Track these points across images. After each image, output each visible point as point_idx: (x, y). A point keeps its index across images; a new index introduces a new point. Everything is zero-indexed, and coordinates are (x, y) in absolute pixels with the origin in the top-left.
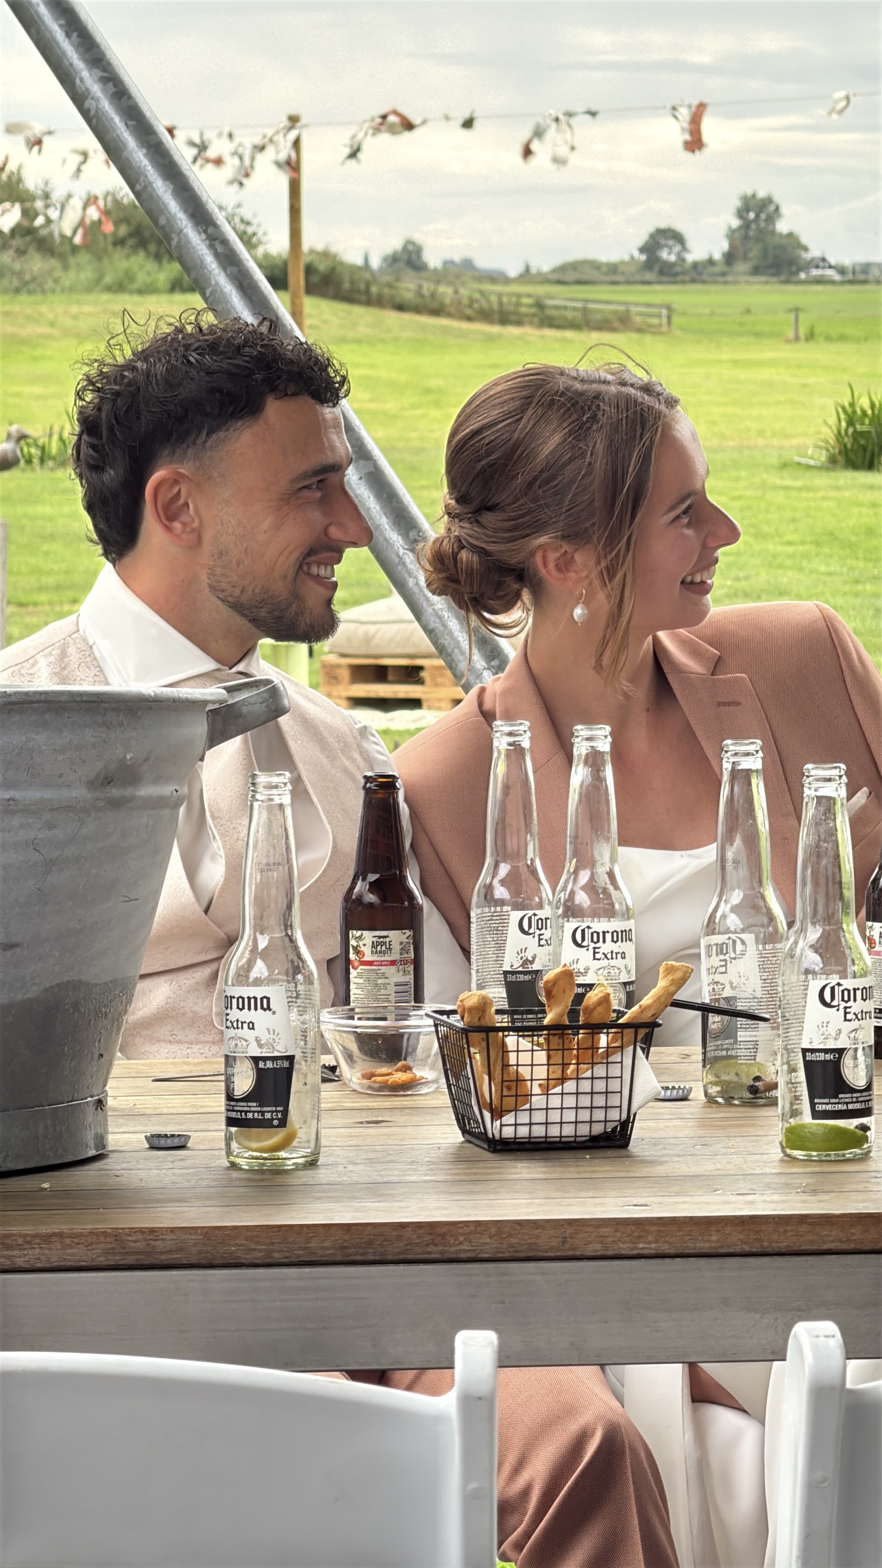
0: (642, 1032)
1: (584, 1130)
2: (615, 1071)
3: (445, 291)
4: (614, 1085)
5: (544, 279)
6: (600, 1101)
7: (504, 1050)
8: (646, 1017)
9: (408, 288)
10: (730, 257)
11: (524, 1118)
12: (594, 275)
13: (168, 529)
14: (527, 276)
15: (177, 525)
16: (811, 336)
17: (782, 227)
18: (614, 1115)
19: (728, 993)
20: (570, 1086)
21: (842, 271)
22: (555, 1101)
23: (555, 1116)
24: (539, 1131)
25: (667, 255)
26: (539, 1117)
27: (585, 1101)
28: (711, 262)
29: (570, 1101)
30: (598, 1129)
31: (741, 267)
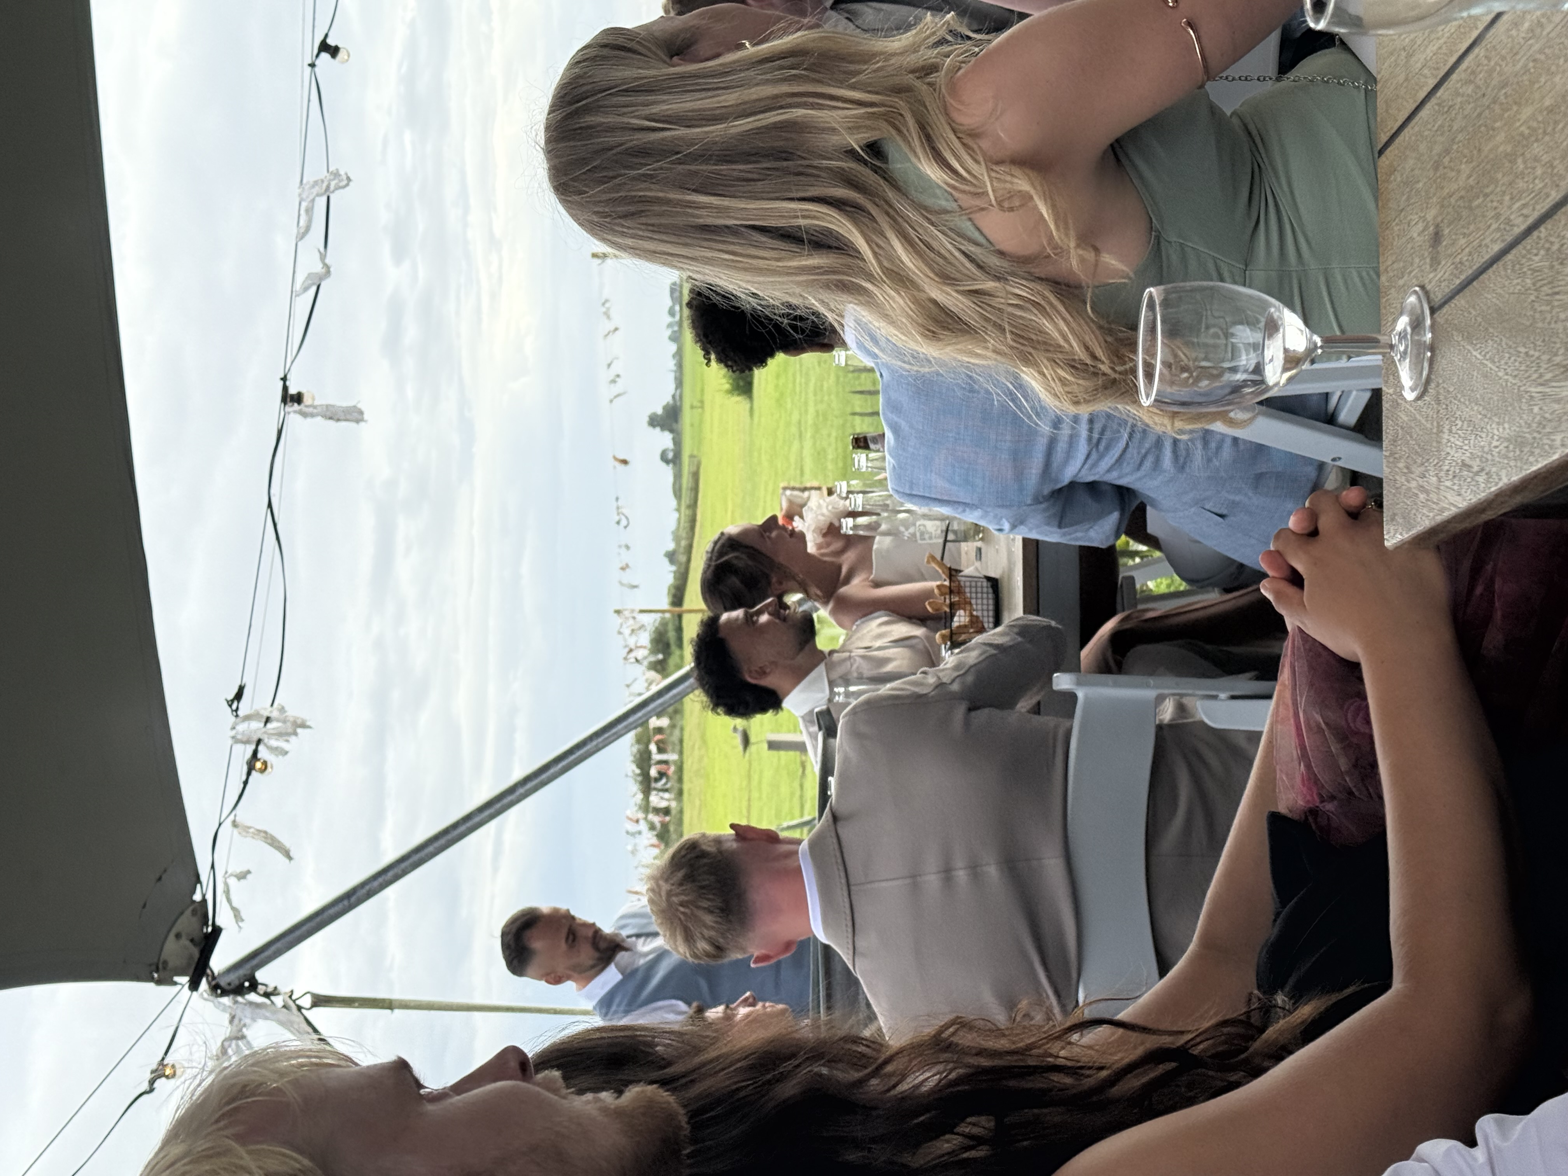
0: (953, 573)
1: (991, 596)
2: (968, 584)
3: (683, 543)
4: (973, 584)
5: (679, 504)
6: (979, 590)
7: (959, 627)
8: (947, 572)
9: (683, 558)
10: (671, 431)
11: (985, 619)
12: (677, 487)
13: (769, 673)
14: (678, 510)
15: (768, 670)
16: (702, 402)
17: (660, 411)
18: (985, 584)
19: (939, 532)
20: (973, 601)
21: (676, 389)
22: (979, 607)
23: (985, 607)
24: (991, 613)
25: (670, 455)
26: (985, 613)
27: (979, 595)
28: (674, 439)
29: (979, 601)
30: (990, 590)
31: (675, 426)
